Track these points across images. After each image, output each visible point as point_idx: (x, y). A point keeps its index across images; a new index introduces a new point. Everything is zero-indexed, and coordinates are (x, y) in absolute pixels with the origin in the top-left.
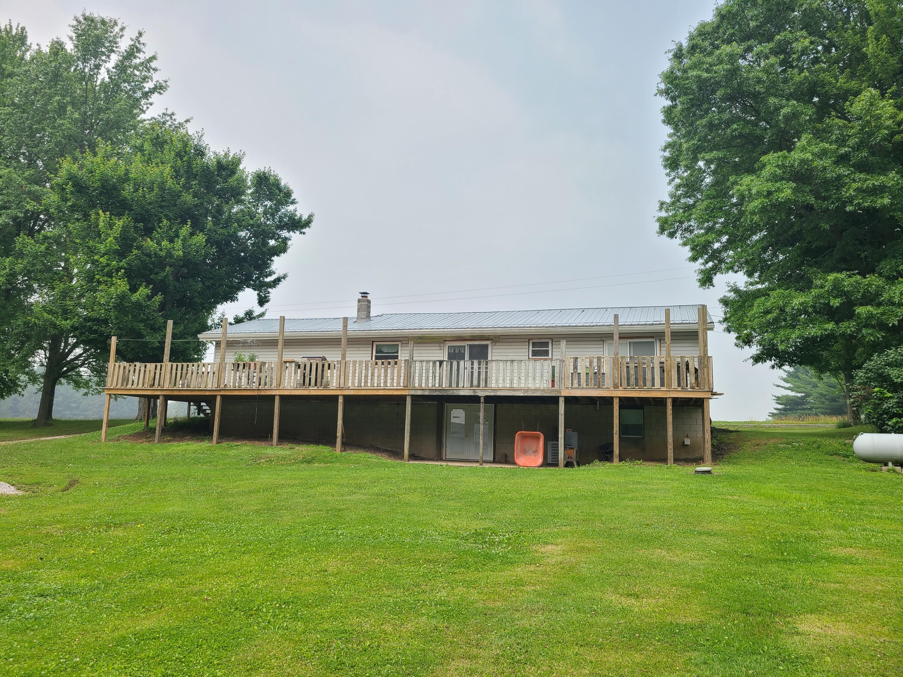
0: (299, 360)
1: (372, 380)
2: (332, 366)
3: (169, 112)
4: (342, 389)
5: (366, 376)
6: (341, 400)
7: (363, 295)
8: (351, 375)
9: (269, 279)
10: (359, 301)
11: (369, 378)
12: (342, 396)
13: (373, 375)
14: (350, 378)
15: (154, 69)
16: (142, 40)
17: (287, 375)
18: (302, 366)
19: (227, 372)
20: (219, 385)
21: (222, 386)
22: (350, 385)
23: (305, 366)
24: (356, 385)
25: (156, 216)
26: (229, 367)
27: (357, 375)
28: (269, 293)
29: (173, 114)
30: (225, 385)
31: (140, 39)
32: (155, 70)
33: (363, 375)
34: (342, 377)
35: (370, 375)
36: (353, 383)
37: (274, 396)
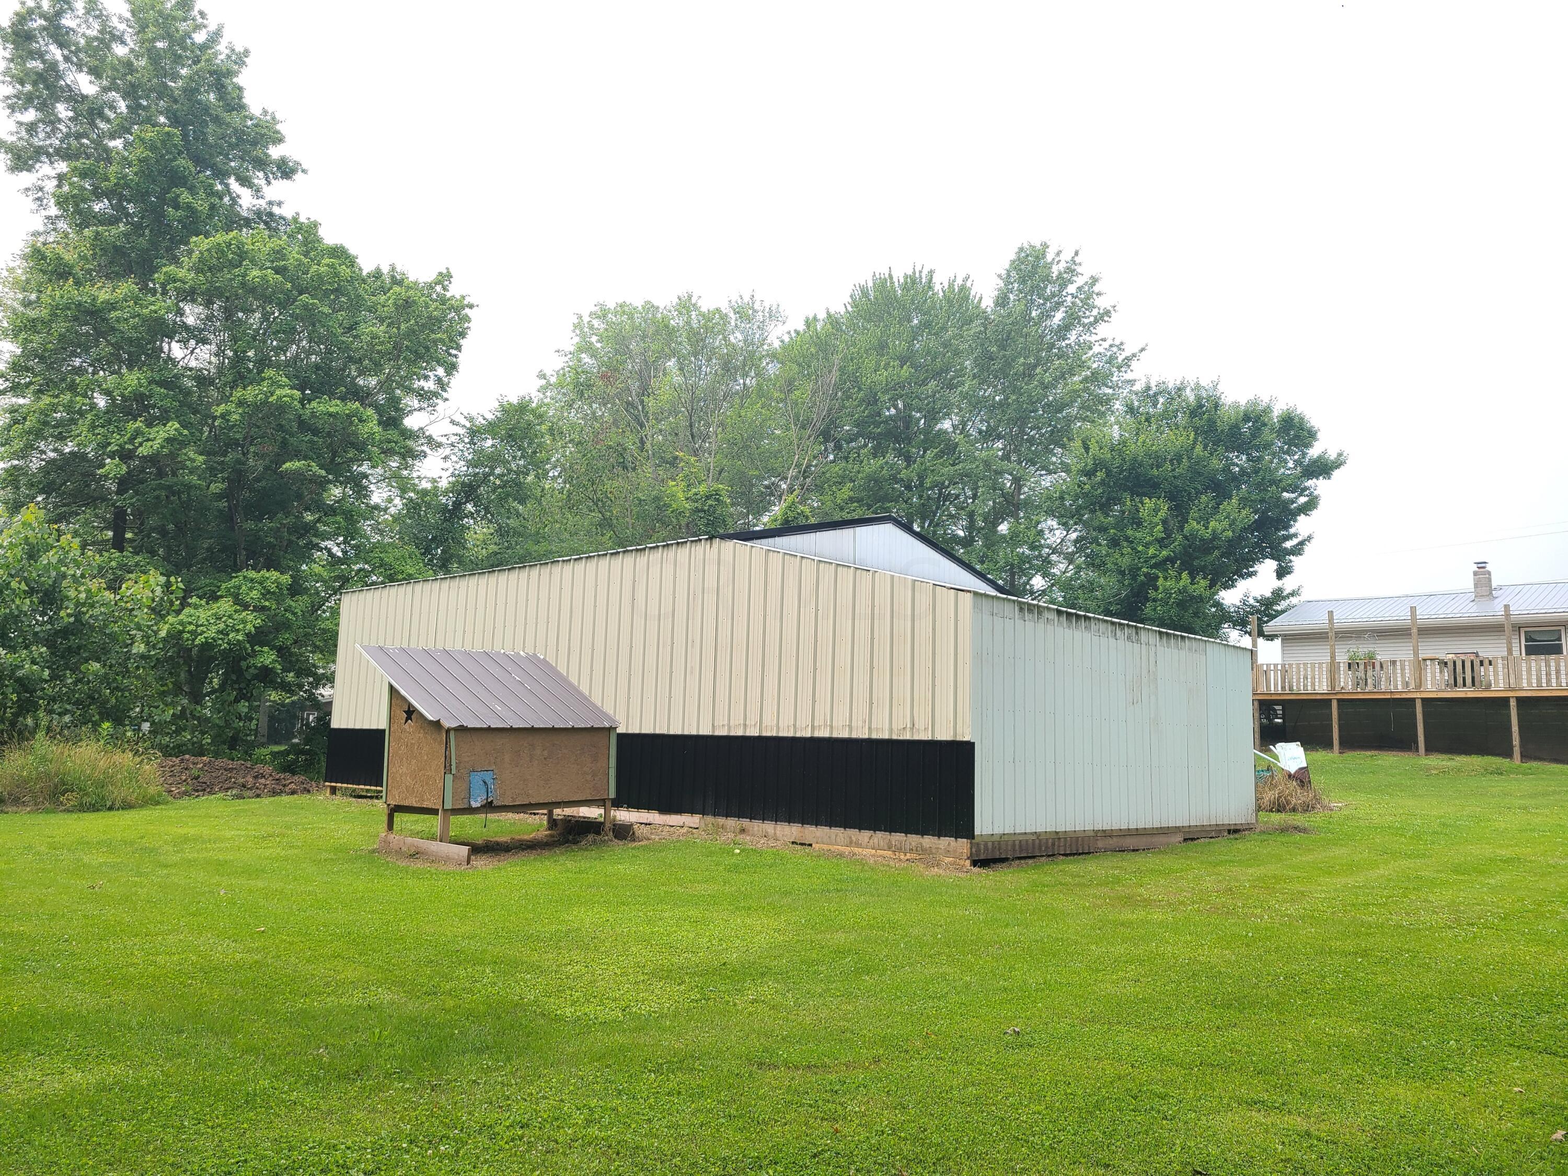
0: (1442, 656)
1: (1557, 678)
2: (1486, 663)
3: (1117, 342)
4: (1513, 690)
5: (1548, 674)
6: (1513, 703)
7: (1480, 565)
8: (1524, 673)
9: (1288, 544)
10: (1475, 574)
11: (1554, 676)
12: (1515, 699)
13: (1558, 672)
14: (1524, 677)
15: (1097, 294)
16: (1077, 259)
17: (1429, 675)
18: (1450, 665)
19: (1342, 672)
20: (1333, 688)
21: (1338, 689)
22: (1525, 685)
23: (1455, 663)
24: (1535, 685)
25: (1186, 491)
26: (1343, 667)
27: (1534, 673)
28: (1291, 561)
29: (1122, 344)
30: (1342, 688)
31: (1076, 259)
32: (1099, 294)
33: (1544, 673)
34: (1512, 676)
35: (1553, 673)
36: (1529, 683)
37: (1414, 700)
